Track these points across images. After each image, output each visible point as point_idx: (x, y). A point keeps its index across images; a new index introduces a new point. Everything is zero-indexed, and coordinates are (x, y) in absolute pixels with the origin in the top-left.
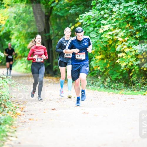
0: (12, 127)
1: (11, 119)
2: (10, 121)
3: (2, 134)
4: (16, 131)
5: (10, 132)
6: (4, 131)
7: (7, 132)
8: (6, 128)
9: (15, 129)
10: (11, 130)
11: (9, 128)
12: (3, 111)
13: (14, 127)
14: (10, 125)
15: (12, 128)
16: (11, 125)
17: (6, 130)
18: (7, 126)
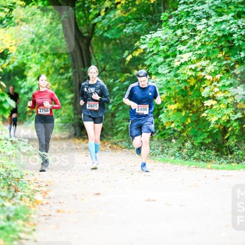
0: (28, 223)
1: (26, 210)
2: (25, 214)
3: (12, 236)
4: (34, 230)
5: (24, 232)
6: (14, 230)
7: (20, 231)
8: (18, 225)
9: (33, 227)
10: (26, 230)
11: (24, 226)
12: (14, 196)
13: (31, 223)
14: (24, 221)
15: (27, 225)
16: (26, 220)
17: (18, 229)
18: (20, 222)
